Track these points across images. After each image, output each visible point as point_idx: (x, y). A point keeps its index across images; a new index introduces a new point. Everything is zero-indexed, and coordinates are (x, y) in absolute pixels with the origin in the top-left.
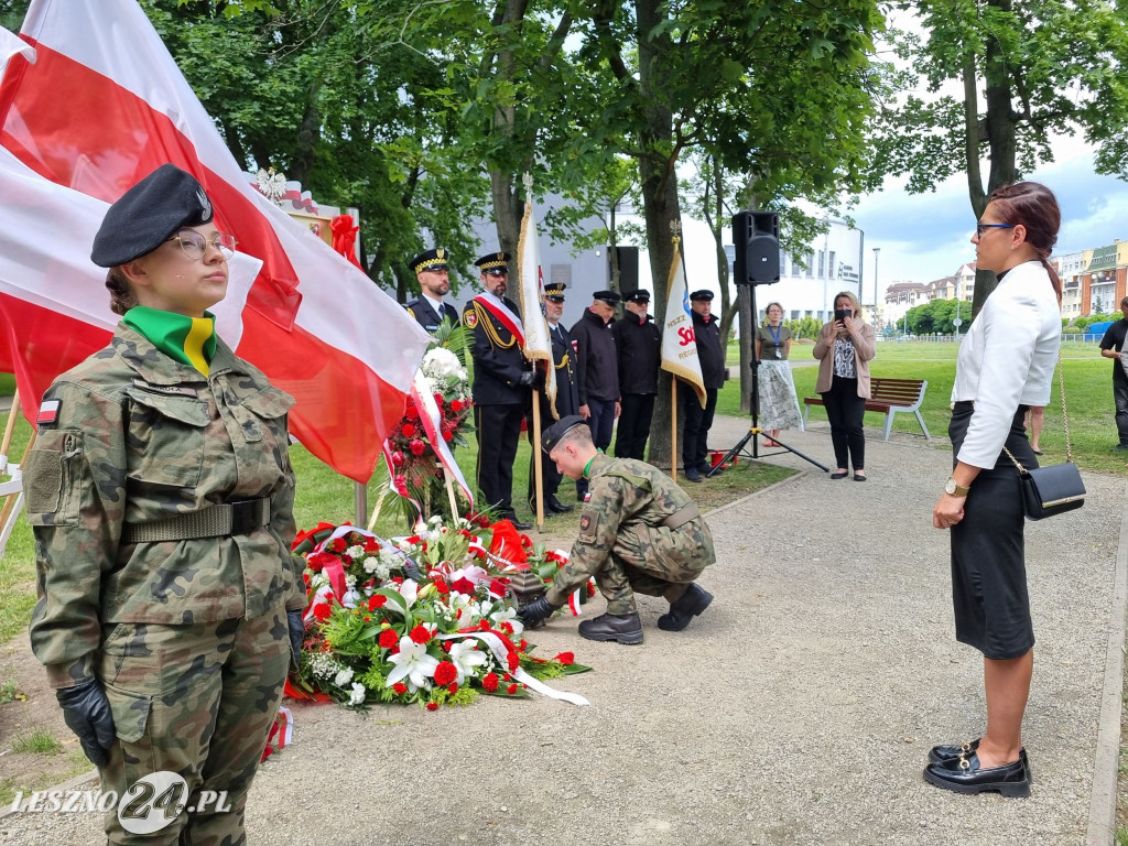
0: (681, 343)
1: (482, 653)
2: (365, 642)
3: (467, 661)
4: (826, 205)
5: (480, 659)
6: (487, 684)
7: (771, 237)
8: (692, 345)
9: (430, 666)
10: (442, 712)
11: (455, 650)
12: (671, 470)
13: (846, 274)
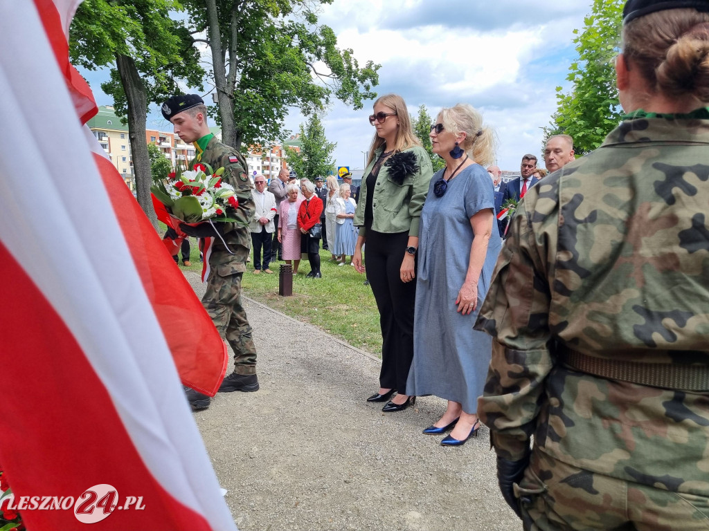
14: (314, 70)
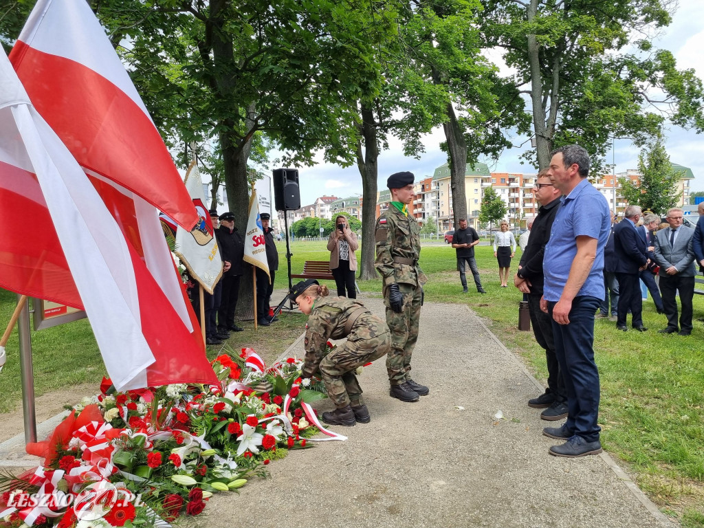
0: (254, 245)
1: (281, 427)
2: (217, 434)
3: (275, 432)
4: (261, 162)
5: (280, 431)
6: (291, 444)
7: (295, 183)
8: (263, 247)
9: (258, 439)
10: (273, 464)
11: (269, 427)
13: (263, 202)
14: (646, 97)
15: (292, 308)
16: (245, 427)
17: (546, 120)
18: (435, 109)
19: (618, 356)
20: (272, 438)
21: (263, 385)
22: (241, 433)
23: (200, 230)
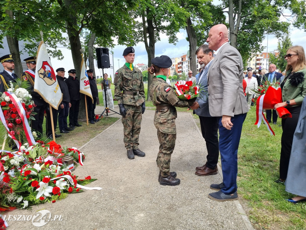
0: (85, 85)
1: (66, 182)
2: (25, 187)
3: (61, 185)
5: (65, 184)
6: (70, 190)
7: (107, 55)
8: (89, 86)
9: (50, 189)
10: (58, 202)
11: (57, 182)
12: (86, 121)
14: (282, 14)
15: (107, 115)
16: (41, 183)
17: (235, 25)
18: (180, 20)
19: (256, 138)
20: (58, 189)
21: (67, 157)
22: (39, 187)
23: (48, 77)
